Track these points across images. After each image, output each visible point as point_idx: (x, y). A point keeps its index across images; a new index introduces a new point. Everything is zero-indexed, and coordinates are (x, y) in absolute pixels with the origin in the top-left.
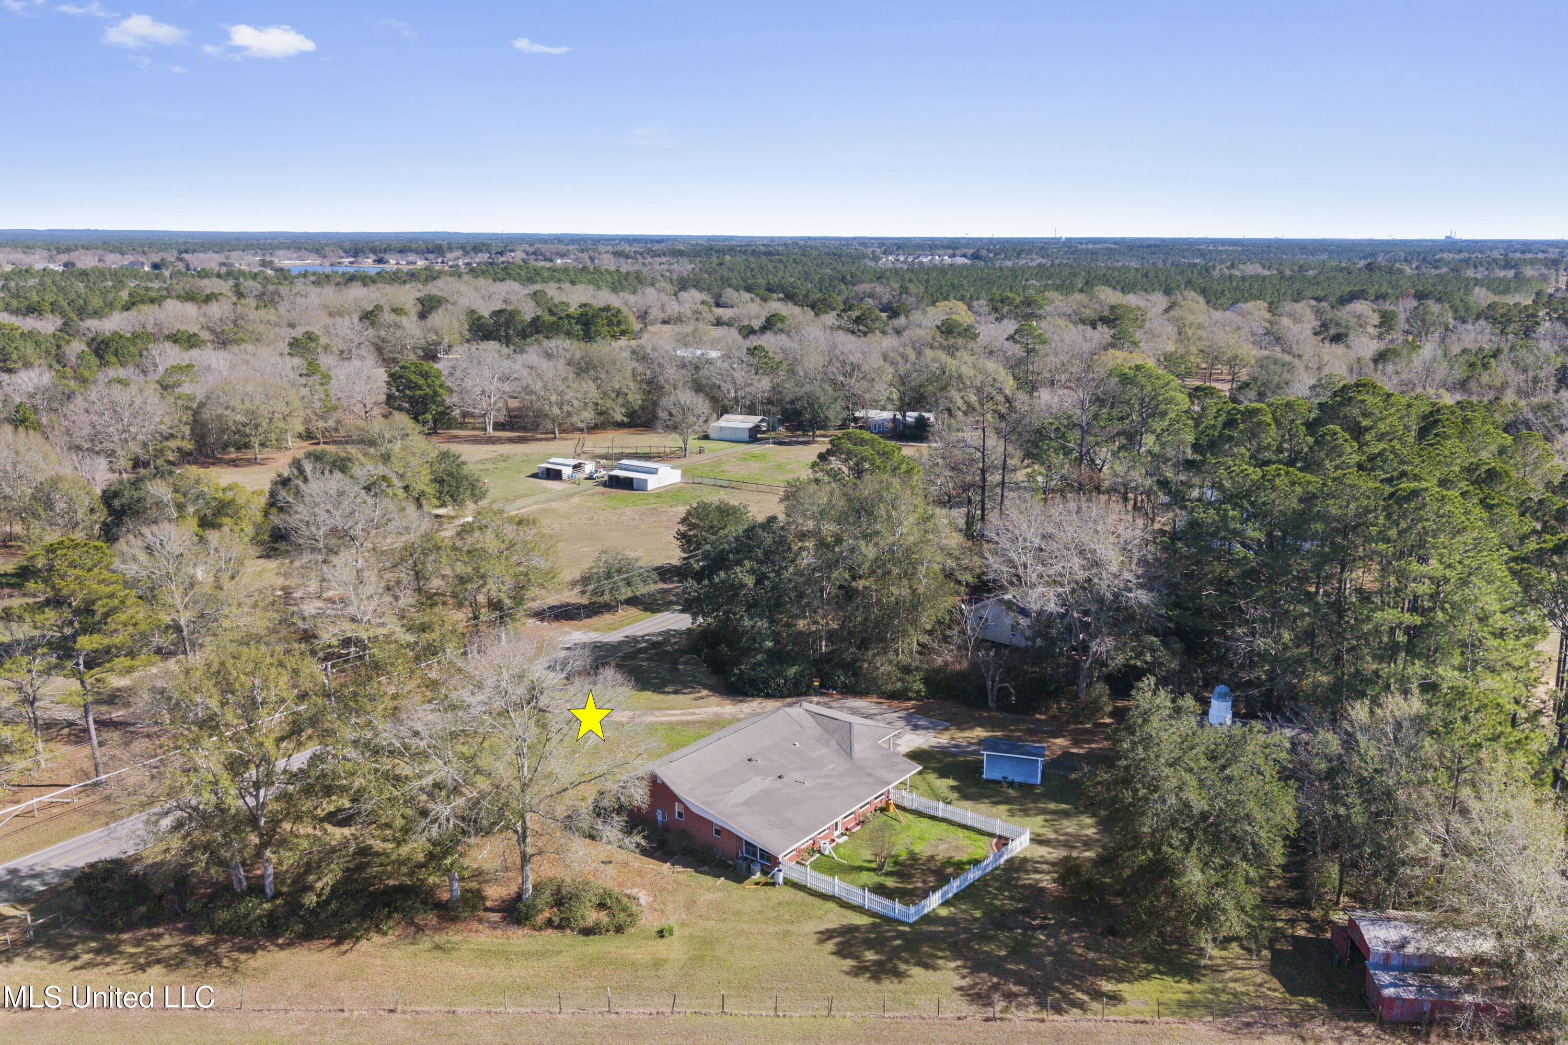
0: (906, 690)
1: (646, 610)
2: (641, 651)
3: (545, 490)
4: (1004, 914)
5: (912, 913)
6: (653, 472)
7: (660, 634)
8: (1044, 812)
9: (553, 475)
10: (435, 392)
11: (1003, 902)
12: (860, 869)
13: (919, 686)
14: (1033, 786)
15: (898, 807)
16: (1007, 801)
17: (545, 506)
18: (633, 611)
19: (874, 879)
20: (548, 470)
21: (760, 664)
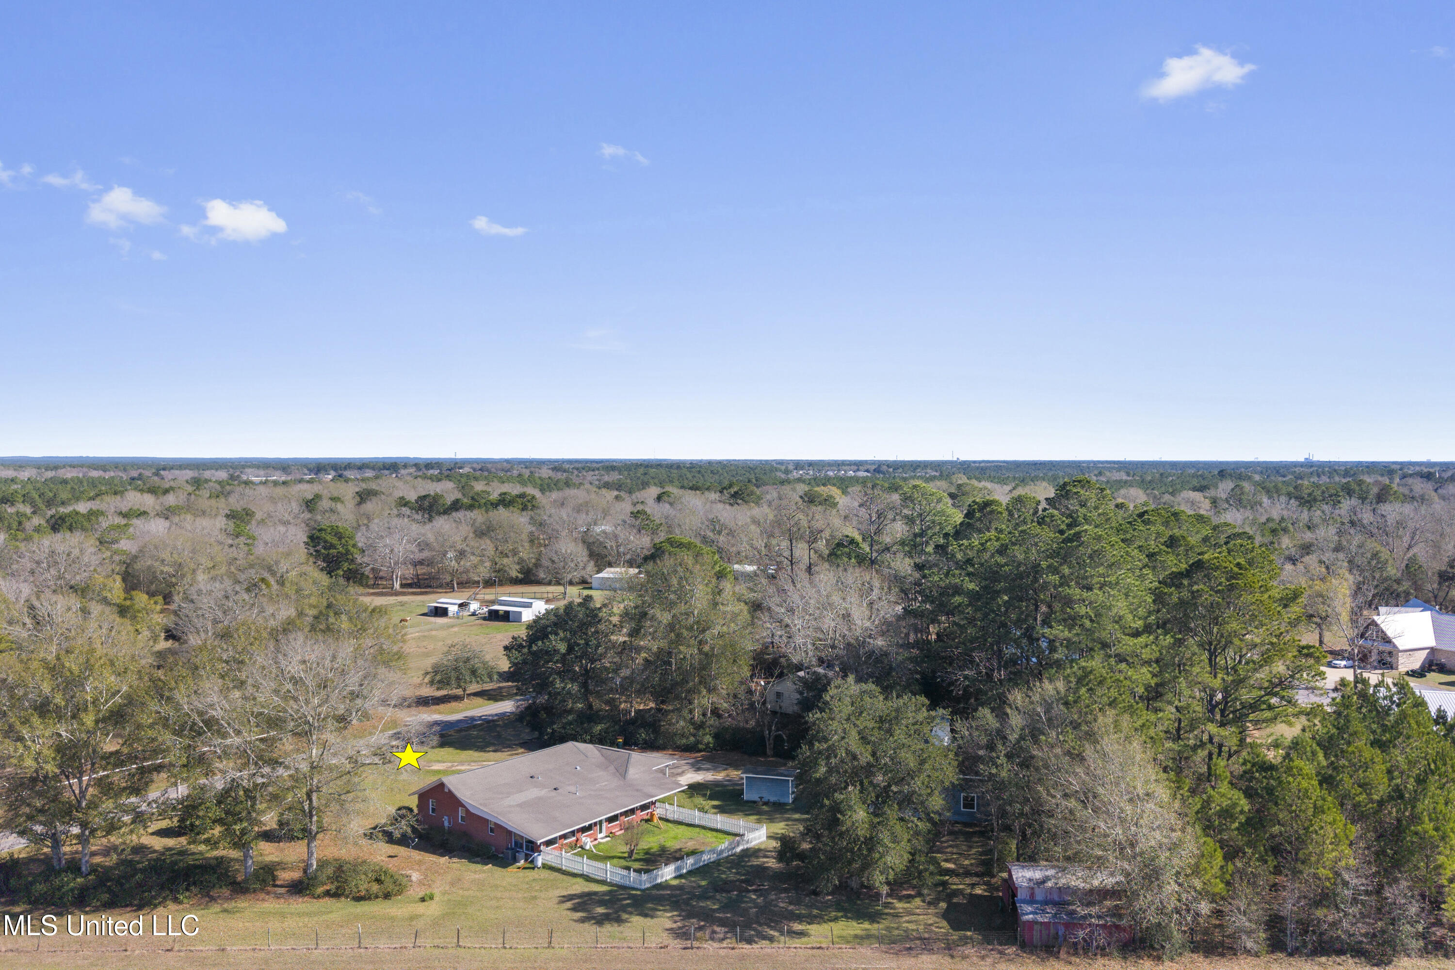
0: (698, 742)
1: (489, 699)
2: (475, 726)
3: (431, 623)
4: (726, 882)
5: (644, 881)
6: (529, 605)
7: (496, 715)
8: (788, 819)
9: (441, 612)
10: (348, 551)
11: (731, 875)
12: (613, 857)
13: (708, 739)
14: (785, 804)
15: (661, 818)
16: (759, 813)
17: (426, 634)
18: (479, 700)
19: (624, 863)
20: (436, 608)
21: (570, 723)
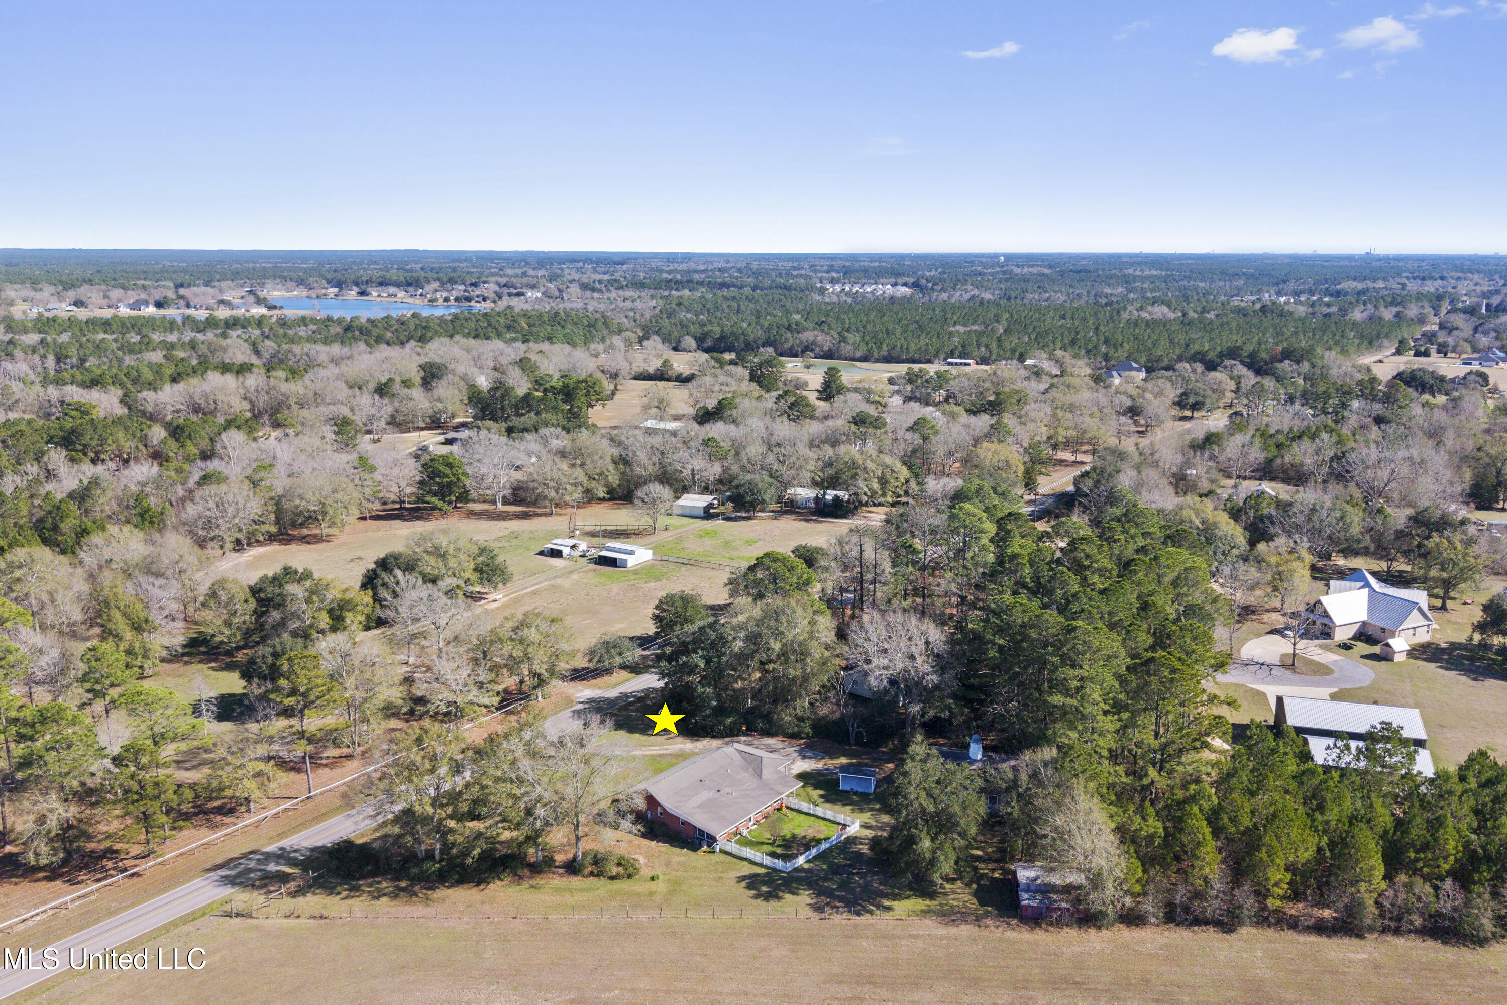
0: (800, 732)
1: (631, 672)
2: (631, 704)
3: (551, 568)
4: (838, 866)
5: (788, 867)
6: (631, 553)
7: (643, 691)
8: (871, 809)
9: (555, 553)
10: (458, 480)
11: (839, 860)
12: (763, 843)
13: (808, 730)
14: (869, 794)
15: (787, 807)
16: (852, 803)
17: (553, 582)
18: (624, 674)
19: (770, 849)
20: (552, 550)
21: (709, 716)
